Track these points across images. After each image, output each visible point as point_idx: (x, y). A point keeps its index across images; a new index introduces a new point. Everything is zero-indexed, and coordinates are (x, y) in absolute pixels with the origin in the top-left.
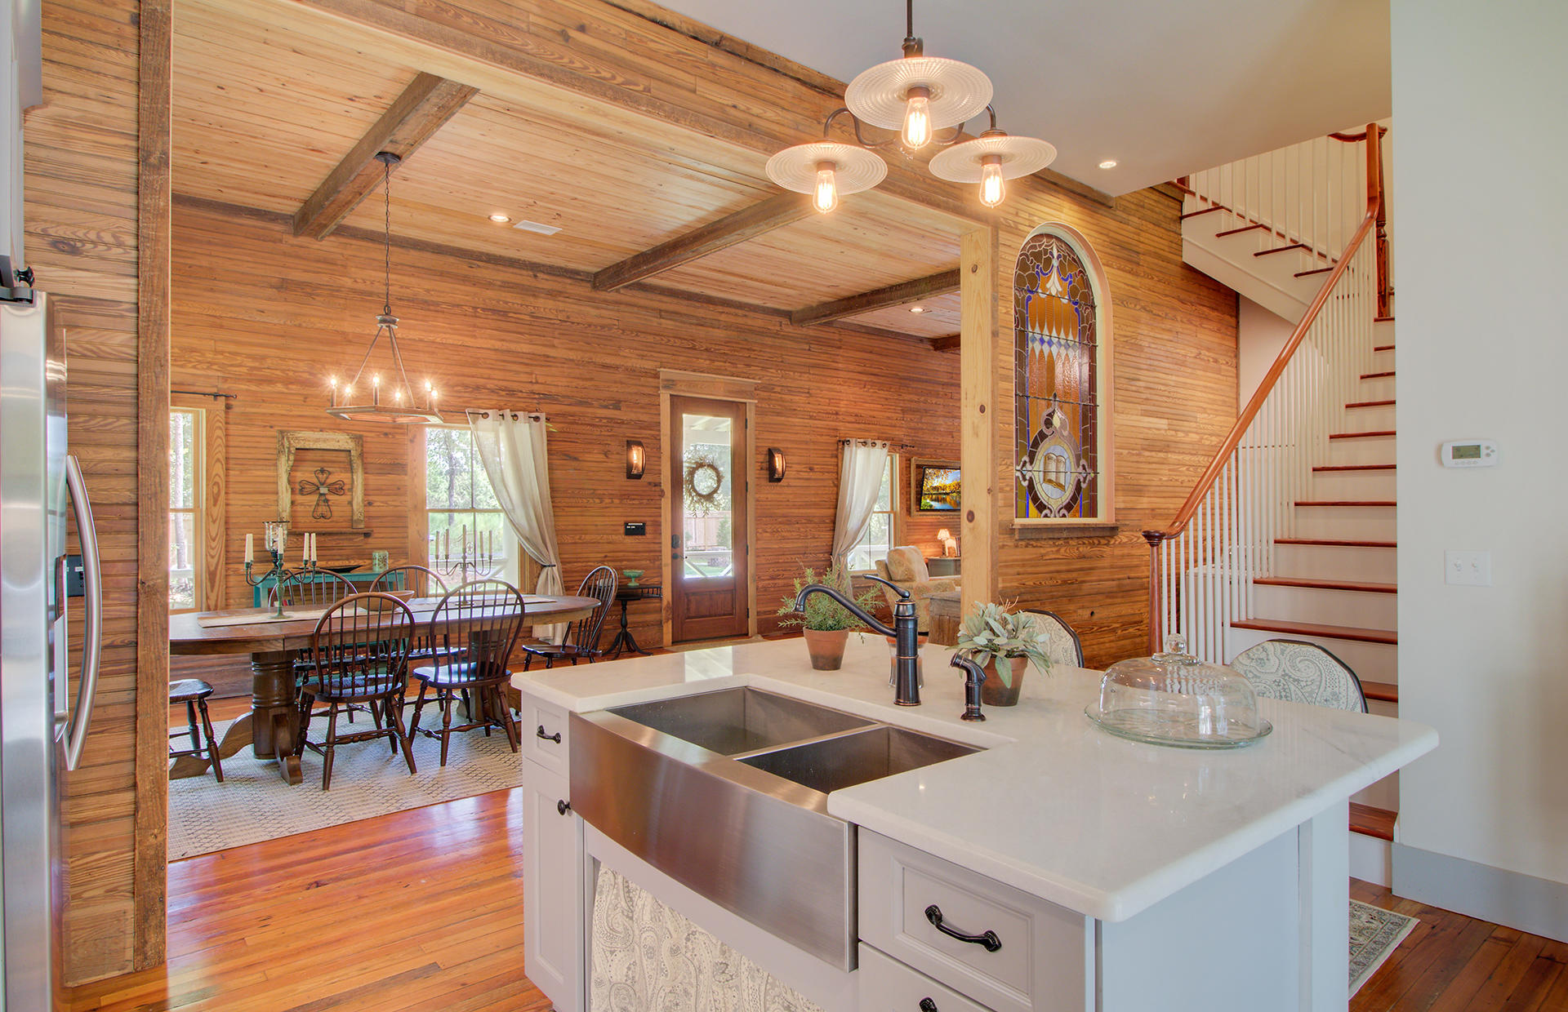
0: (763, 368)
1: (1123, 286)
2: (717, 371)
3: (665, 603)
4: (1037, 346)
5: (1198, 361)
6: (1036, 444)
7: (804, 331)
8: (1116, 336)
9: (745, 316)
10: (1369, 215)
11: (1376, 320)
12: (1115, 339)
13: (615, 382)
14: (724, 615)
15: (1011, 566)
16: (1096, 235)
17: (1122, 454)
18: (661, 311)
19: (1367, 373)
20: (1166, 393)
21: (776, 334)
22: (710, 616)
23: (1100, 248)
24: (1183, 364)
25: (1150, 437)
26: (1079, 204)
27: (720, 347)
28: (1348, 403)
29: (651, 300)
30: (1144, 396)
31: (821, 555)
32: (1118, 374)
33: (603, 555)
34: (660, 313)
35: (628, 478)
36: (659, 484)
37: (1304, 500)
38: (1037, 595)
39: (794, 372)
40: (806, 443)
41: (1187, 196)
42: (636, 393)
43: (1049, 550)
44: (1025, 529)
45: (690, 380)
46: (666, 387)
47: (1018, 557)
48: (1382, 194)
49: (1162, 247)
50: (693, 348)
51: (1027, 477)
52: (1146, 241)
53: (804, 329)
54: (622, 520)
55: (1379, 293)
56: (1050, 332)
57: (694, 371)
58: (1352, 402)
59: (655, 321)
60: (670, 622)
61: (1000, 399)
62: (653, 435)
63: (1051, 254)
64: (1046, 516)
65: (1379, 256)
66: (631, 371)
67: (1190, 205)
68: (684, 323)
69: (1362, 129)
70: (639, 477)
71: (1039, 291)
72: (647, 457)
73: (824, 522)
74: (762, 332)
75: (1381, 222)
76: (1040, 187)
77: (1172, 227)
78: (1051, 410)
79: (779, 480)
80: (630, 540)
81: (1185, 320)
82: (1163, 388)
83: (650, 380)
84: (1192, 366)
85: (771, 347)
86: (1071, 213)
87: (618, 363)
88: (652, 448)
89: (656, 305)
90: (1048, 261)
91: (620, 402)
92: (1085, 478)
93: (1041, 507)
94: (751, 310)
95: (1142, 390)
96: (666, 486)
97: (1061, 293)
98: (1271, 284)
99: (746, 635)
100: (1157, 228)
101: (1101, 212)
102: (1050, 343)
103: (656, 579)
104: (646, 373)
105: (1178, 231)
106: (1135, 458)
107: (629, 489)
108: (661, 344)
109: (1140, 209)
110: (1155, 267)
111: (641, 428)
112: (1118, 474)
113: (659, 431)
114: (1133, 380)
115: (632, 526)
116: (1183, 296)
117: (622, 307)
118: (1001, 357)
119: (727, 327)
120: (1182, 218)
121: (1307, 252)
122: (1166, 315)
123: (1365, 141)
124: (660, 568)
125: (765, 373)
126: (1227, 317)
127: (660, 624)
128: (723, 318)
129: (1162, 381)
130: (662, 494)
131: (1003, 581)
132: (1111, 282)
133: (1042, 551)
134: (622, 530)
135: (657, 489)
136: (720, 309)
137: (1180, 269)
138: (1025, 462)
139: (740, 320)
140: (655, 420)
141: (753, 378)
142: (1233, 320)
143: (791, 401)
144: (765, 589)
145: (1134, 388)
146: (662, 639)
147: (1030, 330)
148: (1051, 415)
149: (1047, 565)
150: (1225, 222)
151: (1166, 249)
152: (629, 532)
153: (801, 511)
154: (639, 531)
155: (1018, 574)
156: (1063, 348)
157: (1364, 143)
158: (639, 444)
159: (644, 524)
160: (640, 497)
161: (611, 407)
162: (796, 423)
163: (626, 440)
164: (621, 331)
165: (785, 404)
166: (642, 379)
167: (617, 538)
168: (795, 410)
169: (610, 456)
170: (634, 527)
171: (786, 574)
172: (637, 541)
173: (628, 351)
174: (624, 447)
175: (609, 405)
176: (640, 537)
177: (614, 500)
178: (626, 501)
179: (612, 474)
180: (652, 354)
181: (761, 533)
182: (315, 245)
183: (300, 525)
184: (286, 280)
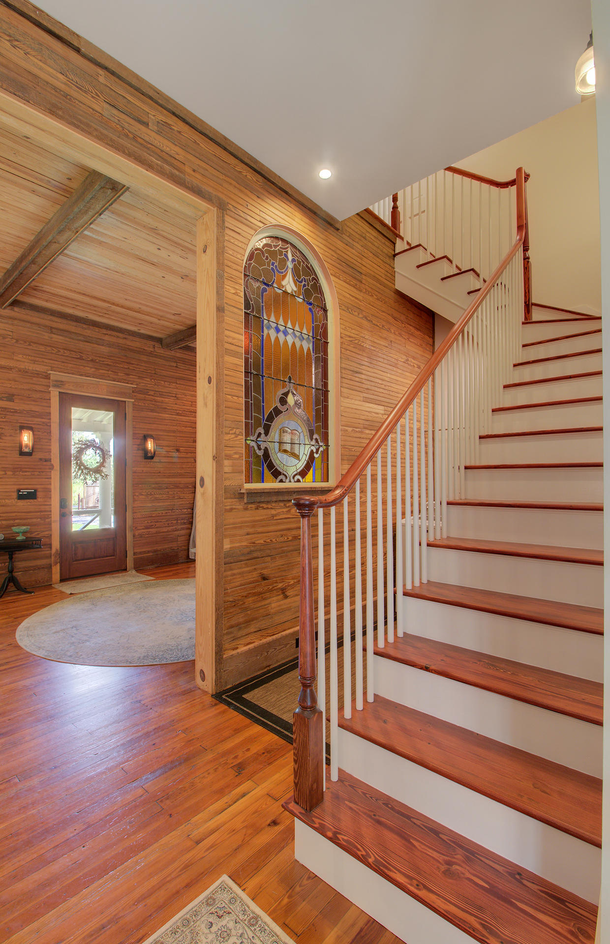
0: (140, 377)
1: (348, 296)
2: (102, 377)
3: (54, 550)
4: (273, 334)
5: (406, 365)
6: (271, 418)
7: (173, 353)
8: (343, 336)
9: (126, 338)
10: (518, 237)
11: (523, 323)
12: (341, 337)
13: (9, 380)
14: (107, 556)
15: (240, 527)
16: (325, 248)
17: (347, 431)
18: (51, 328)
19: (518, 362)
20: (383, 386)
21: (150, 353)
22: (94, 558)
23: (329, 260)
24: (395, 366)
25: (371, 419)
26: (310, 219)
27: (104, 360)
28: (505, 384)
29: (43, 319)
30: (366, 387)
31: (185, 510)
32: (343, 365)
34: (51, 330)
35: (20, 455)
36: (50, 460)
37: (473, 464)
38: (268, 551)
39: (165, 381)
40: (174, 432)
41: (398, 240)
42: (29, 390)
43: (280, 510)
44: (252, 494)
45: (74, 382)
46: (55, 386)
47: (247, 519)
48: (526, 224)
49: (381, 274)
50: (81, 358)
51: (262, 447)
52: (367, 266)
53: (173, 352)
54: (16, 487)
55: (525, 303)
56: (286, 323)
57: (81, 375)
58: (508, 383)
59: (46, 336)
60: (59, 564)
61: (226, 372)
62: (43, 423)
63: (286, 256)
64: (281, 481)
65: (525, 273)
66: (24, 372)
67: (400, 246)
68: (73, 339)
69: (513, 176)
70: (30, 454)
71: (275, 285)
72: (36, 440)
73: (188, 487)
74: (141, 352)
75: (526, 249)
76: (272, 191)
77: (388, 260)
78: (286, 390)
79: (152, 458)
80: (21, 503)
81: (397, 333)
82: (380, 382)
83: (41, 380)
84: (401, 368)
85: (145, 362)
86: (302, 223)
87: (11, 365)
88: (41, 433)
89: (48, 323)
90: (283, 262)
91: (13, 395)
92: (317, 450)
93: (276, 474)
94: (130, 335)
95: (364, 381)
96: (56, 461)
97: (295, 292)
98: (452, 301)
99: (125, 570)
100: (375, 258)
101: (329, 231)
102: (285, 333)
103: (47, 533)
104: (38, 374)
105: (392, 265)
106: (358, 435)
107: (22, 463)
108: (52, 353)
109: (362, 239)
110: (374, 287)
111: (33, 417)
112: (343, 447)
113: (50, 419)
114: (357, 372)
115: (25, 492)
116: (396, 314)
117: (16, 322)
118: (227, 333)
119: (110, 345)
120: (395, 255)
121: (475, 276)
122: (383, 326)
123: (515, 186)
124: (50, 524)
125: (141, 381)
126: (427, 337)
127: (49, 567)
128: (106, 338)
129: (381, 377)
130: (52, 467)
131: (231, 542)
132: (340, 291)
133: (273, 512)
134: (15, 495)
135: (48, 463)
136: (104, 331)
137: (393, 294)
138: (260, 434)
139: (121, 341)
140: (47, 411)
141: (132, 384)
142: (431, 340)
143: (162, 402)
144: (141, 536)
145: (357, 379)
146: (51, 578)
147: (265, 317)
148: (286, 394)
149: (278, 524)
150: (423, 257)
151: (383, 276)
152: (21, 497)
153: (170, 479)
154: (32, 496)
155: (248, 534)
156: (297, 339)
157: (514, 188)
158: (30, 428)
159: (36, 491)
160: (32, 470)
161: (5, 399)
162: (166, 418)
163: (19, 425)
164: (15, 341)
165: (157, 403)
166: (34, 379)
167: (10, 501)
168: (166, 408)
169: (3, 438)
170: (26, 493)
171: (158, 524)
172: (29, 503)
173: (21, 356)
174: (16, 430)
175: (3, 397)
176: (32, 501)
177: (7, 472)
178: (18, 473)
179: (6, 452)
180: (44, 360)
181: (138, 496)
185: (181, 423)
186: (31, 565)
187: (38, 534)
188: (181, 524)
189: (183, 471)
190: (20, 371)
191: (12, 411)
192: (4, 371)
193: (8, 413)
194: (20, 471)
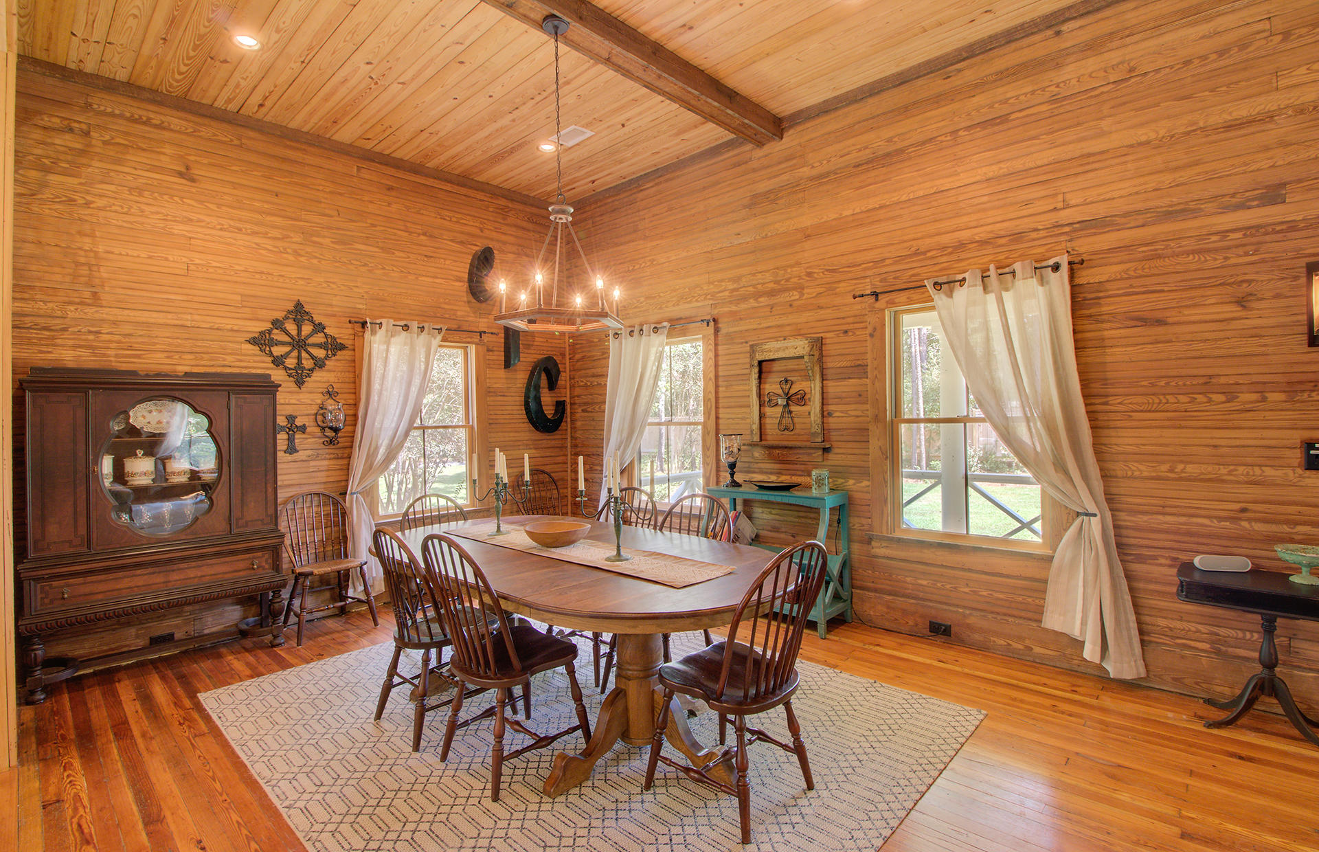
13: (1267, 149)
33: (1238, 506)
35: (1311, 345)
54: (1298, 436)
87: (1272, 106)
91: (1283, 185)
134: (1297, 456)
161: (1256, 203)
163: (1303, 262)
164: (1280, 37)
167: (1279, 473)
169: (1254, 305)
173: (1303, 70)
174: (1296, 278)
175: (1250, 200)
177: (1267, 395)
178: (1306, 395)
179: (1263, 341)
182: (776, 148)
183: (769, 437)
184: (755, 196)
190: (1302, 112)
191: (1278, 228)
192: (1251, 130)
193: (1267, 238)
194: (1313, 391)
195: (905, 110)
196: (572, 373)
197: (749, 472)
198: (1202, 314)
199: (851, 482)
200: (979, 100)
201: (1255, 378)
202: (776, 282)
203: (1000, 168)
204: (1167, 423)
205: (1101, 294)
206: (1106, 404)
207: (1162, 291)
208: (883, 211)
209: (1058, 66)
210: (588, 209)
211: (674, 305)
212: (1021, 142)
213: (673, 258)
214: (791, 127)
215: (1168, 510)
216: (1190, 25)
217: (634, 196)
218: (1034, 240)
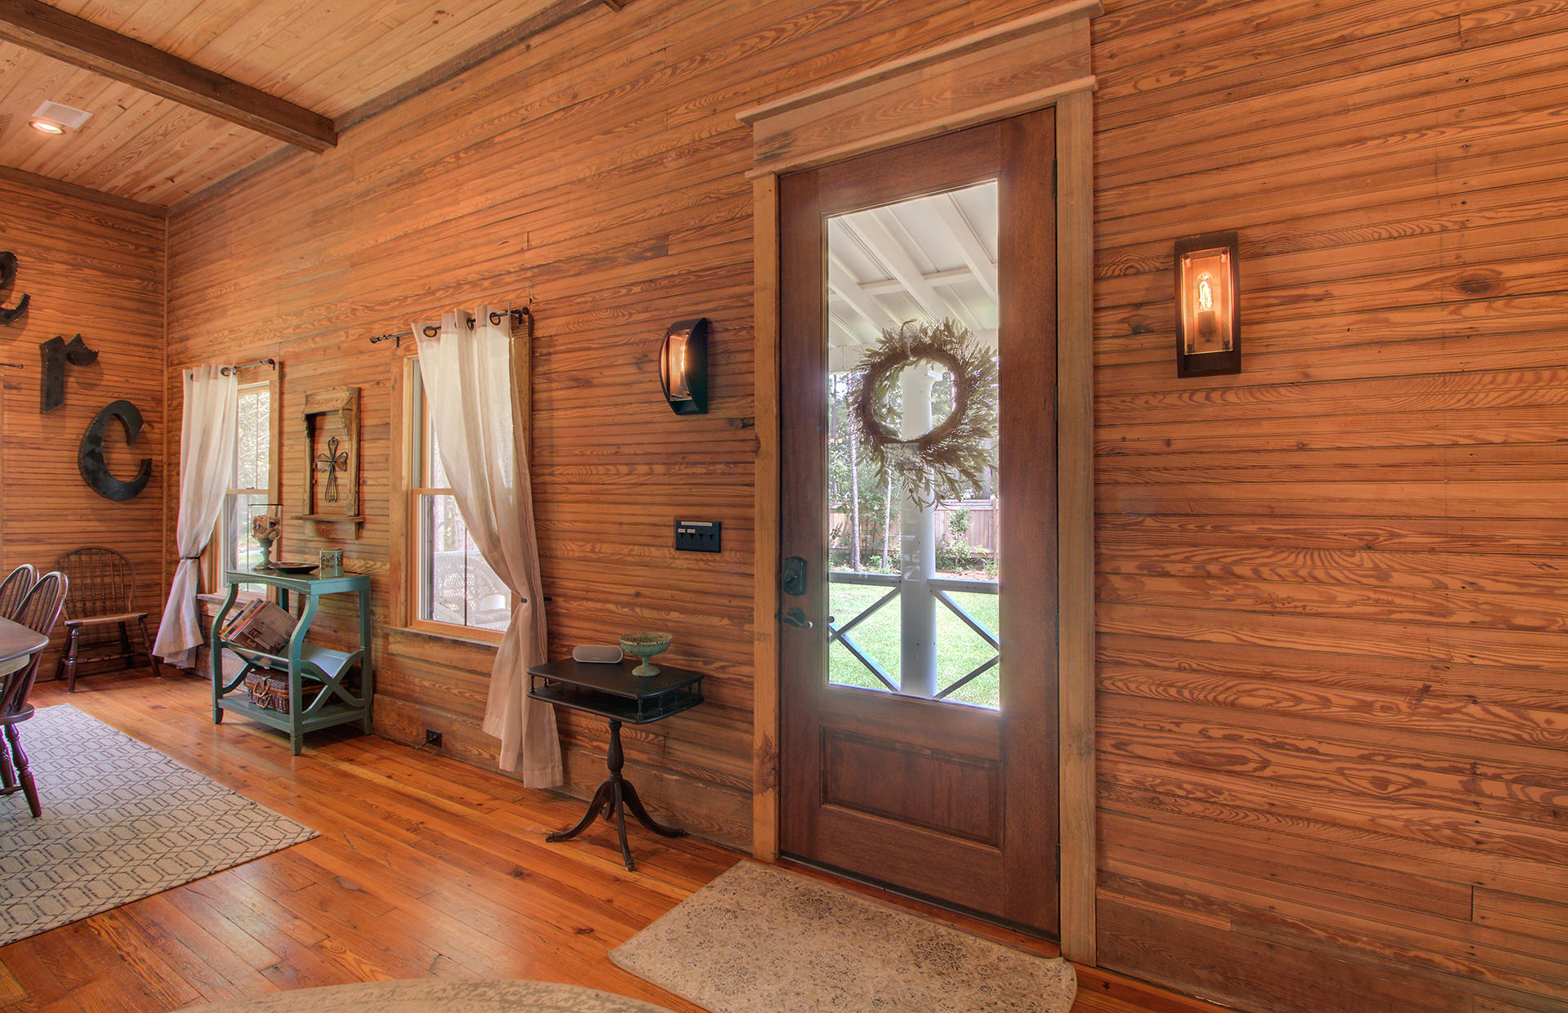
3: (759, 736)
13: (659, 194)
14: (959, 835)
22: (905, 820)
36: (753, 422)
42: (700, 204)
46: (766, 158)
54: (671, 513)
60: (772, 792)
66: (691, 153)
72: (717, 360)
80: (685, 561)
83: (732, 157)
87: (664, 147)
91: (666, 236)
103: (746, 669)
107: (686, 438)
111: (711, 286)
115: (692, 528)
127: (748, 792)
130: (756, 447)
134: (670, 535)
135: (749, 433)
146: (752, 831)
152: (683, 543)
154: (709, 540)
159: (719, 526)
160: (708, 458)
161: (649, 254)
162: (1351, 101)
165: (1273, 36)
166: (714, 163)
167: (660, 554)
168: (1342, 41)
170: (693, 531)
171: (1283, 765)
172: (702, 565)
175: (646, 251)
176: (708, 556)
177: (654, 466)
178: (678, 467)
180: (739, 88)
181: (1129, 576)
182: (333, 155)
183: (320, 510)
184: (316, 213)
185: (1508, 88)
186: (702, 761)
187: (723, 667)
188: (1514, 810)
189: (1532, 431)
190: (681, 155)
191: (663, 283)
192: (650, 172)
193: (656, 294)
194: (682, 464)
195: (423, 124)
196: (171, 424)
197: (304, 553)
198: (614, 376)
199: (379, 564)
200: (475, 118)
201: (648, 449)
202: (330, 320)
203: (487, 200)
204: (591, 497)
205: (551, 350)
206: (552, 474)
207: (590, 349)
208: (406, 240)
209: (527, 87)
210: (187, 215)
211: (250, 343)
212: (498, 170)
213: (252, 283)
214: (344, 131)
215: (590, 595)
216: (615, 50)
217: (225, 202)
218: (508, 284)
